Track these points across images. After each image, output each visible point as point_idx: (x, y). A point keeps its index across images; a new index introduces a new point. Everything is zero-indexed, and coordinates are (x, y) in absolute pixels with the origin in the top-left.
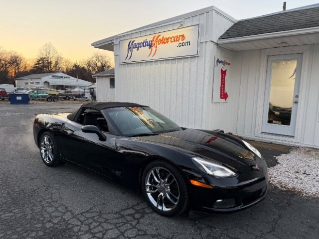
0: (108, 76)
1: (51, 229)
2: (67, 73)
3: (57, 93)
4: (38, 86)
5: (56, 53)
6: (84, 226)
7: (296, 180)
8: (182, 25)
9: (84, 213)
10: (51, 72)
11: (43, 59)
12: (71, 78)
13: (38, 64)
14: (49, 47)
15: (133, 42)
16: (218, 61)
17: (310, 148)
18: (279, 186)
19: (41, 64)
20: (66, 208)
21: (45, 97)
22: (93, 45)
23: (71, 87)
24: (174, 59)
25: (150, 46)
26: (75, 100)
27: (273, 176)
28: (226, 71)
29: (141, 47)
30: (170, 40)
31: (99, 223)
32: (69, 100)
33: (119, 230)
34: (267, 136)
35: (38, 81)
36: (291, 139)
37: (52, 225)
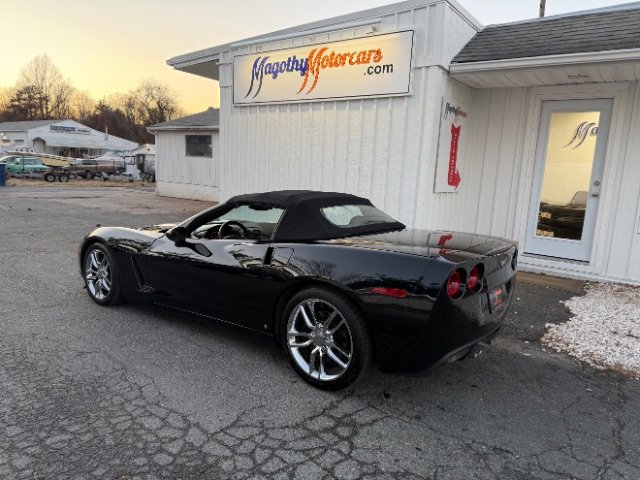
0: (182, 131)
1: (171, 468)
2: (84, 123)
3: (66, 165)
4: (19, 147)
5: (60, 77)
6: (240, 459)
7: (618, 350)
8: (375, 30)
9: (228, 428)
10: (47, 118)
11: (27, 90)
12: (93, 131)
13: (19, 100)
14: (41, 64)
15: (263, 62)
16: (450, 109)
17: (621, 284)
18: (589, 361)
19: (24, 99)
20: (184, 418)
21: (41, 171)
22: (173, 63)
23: (93, 152)
24: (354, 100)
25: (304, 70)
26: (105, 179)
27: (572, 341)
28: (459, 128)
29: (282, 71)
30: (348, 58)
31: (270, 452)
32: (92, 178)
33: (318, 464)
34: (536, 261)
35: (19, 136)
36: (581, 267)
37: (171, 459)
